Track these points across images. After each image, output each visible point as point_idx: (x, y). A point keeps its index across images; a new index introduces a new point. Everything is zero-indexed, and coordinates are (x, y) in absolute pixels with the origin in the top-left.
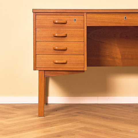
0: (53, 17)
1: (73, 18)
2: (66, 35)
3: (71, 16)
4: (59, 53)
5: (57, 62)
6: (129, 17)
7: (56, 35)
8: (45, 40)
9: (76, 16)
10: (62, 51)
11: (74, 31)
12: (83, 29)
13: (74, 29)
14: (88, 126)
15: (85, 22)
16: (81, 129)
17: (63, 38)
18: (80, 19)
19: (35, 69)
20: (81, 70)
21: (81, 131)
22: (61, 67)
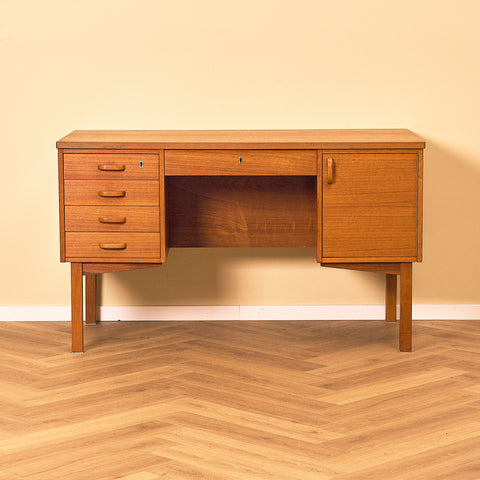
0: (98, 159)
1: (137, 159)
2: (124, 193)
3: (133, 156)
4: (111, 228)
5: (106, 246)
6: (248, 159)
7: (105, 193)
8: (81, 203)
9: (143, 157)
10: (117, 225)
11: (140, 185)
12: (157, 182)
13: (138, 182)
14: (199, 371)
15: (162, 168)
16: (184, 376)
17: (117, 199)
18: (151, 161)
19: (63, 259)
20: (155, 261)
21: (184, 380)
22: (114, 255)
